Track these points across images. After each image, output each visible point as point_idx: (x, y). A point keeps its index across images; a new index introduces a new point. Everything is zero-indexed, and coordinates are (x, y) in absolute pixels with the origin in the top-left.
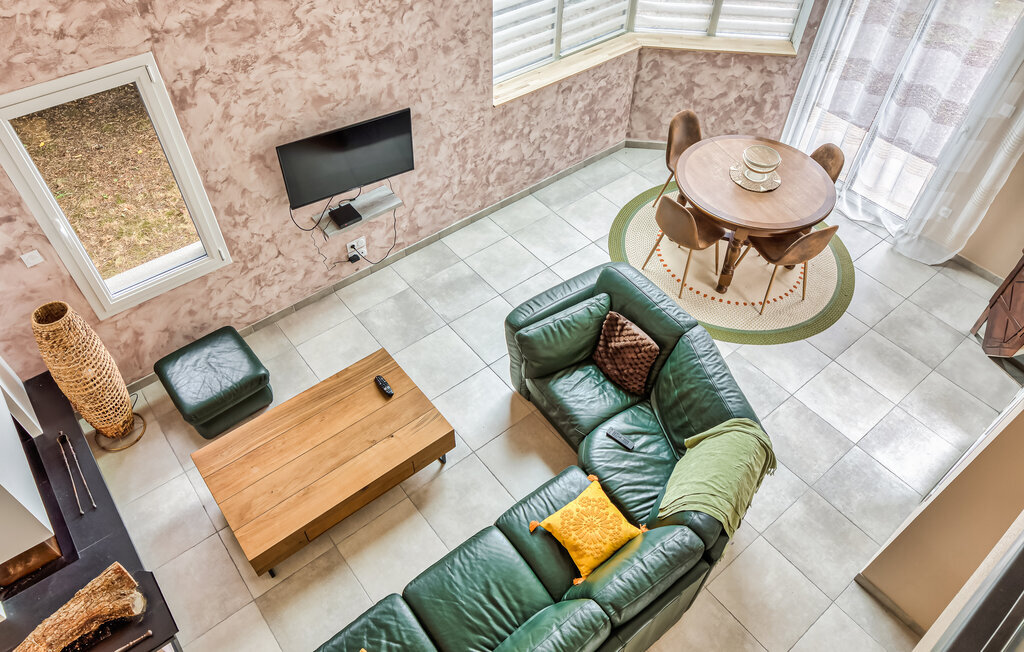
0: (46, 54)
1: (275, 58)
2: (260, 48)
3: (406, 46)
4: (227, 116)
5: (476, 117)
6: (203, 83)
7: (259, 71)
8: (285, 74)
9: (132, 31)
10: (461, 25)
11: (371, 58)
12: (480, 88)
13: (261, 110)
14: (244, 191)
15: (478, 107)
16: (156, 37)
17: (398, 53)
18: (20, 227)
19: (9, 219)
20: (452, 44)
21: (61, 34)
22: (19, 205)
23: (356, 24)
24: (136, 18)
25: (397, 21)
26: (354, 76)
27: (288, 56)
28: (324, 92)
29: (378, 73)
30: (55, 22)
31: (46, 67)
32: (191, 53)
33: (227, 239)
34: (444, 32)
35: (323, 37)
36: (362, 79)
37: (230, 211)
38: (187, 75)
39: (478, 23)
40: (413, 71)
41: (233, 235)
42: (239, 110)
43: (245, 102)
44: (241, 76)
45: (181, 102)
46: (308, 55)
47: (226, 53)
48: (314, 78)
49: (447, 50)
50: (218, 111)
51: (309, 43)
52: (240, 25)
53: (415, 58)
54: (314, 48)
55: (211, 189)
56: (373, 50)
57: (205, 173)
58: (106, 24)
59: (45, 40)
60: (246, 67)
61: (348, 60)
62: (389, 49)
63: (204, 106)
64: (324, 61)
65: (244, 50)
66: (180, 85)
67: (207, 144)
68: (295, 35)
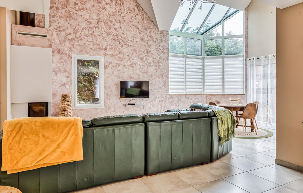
0: (88, 51)
1: (124, 66)
2: (122, 63)
3: (150, 73)
4: (113, 73)
5: (165, 96)
6: (111, 65)
7: (121, 67)
8: (125, 69)
9: (102, 52)
10: (162, 73)
11: (143, 73)
12: (166, 89)
13: (119, 75)
14: (111, 91)
15: (165, 93)
16: (105, 54)
17: (148, 74)
18: (69, 79)
19: (68, 77)
20: (160, 76)
21: (91, 49)
22: (71, 75)
23: (141, 65)
24: (103, 50)
25: (149, 68)
26: (139, 75)
27: (127, 66)
28: (132, 76)
29: (144, 77)
30: (91, 47)
31: (87, 53)
32: (110, 59)
33: (105, 101)
34: (158, 73)
35: (134, 65)
36: (140, 77)
37: (107, 94)
38: (108, 63)
39: (166, 74)
40: (151, 79)
41: (106, 101)
42: (115, 73)
43: (117, 72)
44: (117, 67)
45: (106, 67)
46: (130, 68)
47: (116, 62)
48: (131, 72)
49: (159, 77)
50: (111, 72)
51: (131, 65)
52: (120, 58)
53: (152, 76)
54: (133, 67)
55: (105, 87)
56: (143, 71)
57: (105, 83)
58: (98, 50)
59: (89, 49)
60: (119, 65)
61: (138, 71)
62: (147, 72)
63: (109, 70)
64: (133, 70)
65: (119, 62)
66: (106, 64)
67: (107, 77)
68: (129, 63)
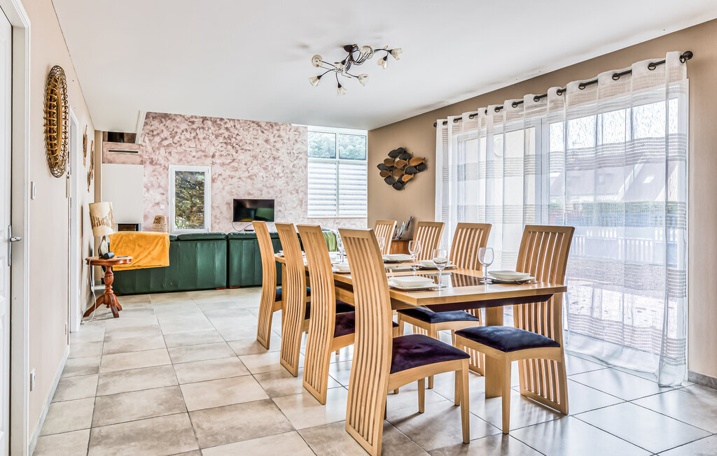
0: (189, 160)
1: (240, 178)
2: (237, 174)
3: (278, 188)
4: (223, 189)
5: (301, 219)
6: (220, 178)
7: (235, 180)
8: (241, 183)
9: (209, 160)
10: (297, 188)
11: (267, 187)
12: (303, 210)
13: (233, 190)
14: (221, 213)
15: (302, 216)
16: (213, 163)
17: (275, 189)
18: (164, 197)
19: (163, 194)
20: (294, 192)
21: (194, 157)
22: (167, 191)
23: (264, 176)
24: (210, 158)
25: (276, 180)
26: (261, 191)
27: (244, 179)
28: (251, 193)
29: (269, 193)
30: (194, 154)
31: (188, 162)
32: (219, 169)
33: (212, 226)
34: (290, 188)
35: (254, 177)
36: (263, 193)
37: (215, 217)
38: (217, 175)
39: (303, 189)
40: (279, 196)
41: (214, 225)
42: (228, 188)
43: (229, 187)
44: (230, 180)
45: (213, 181)
46: (249, 180)
47: (228, 173)
48: (249, 187)
49: (291, 193)
50: (222, 186)
51: (250, 177)
52: (233, 167)
53: (281, 192)
54: (251, 179)
55: (212, 207)
56: (268, 185)
57: (212, 202)
58: (203, 157)
59: (190, 157)
60: (232, 178)
61: (260, 186)
62: (272, 187)
63: (218, 184)
64: (253, 184)
65: (233, 174)
66: (214, 177)
67: (216, 194)
68: (247, 174)
